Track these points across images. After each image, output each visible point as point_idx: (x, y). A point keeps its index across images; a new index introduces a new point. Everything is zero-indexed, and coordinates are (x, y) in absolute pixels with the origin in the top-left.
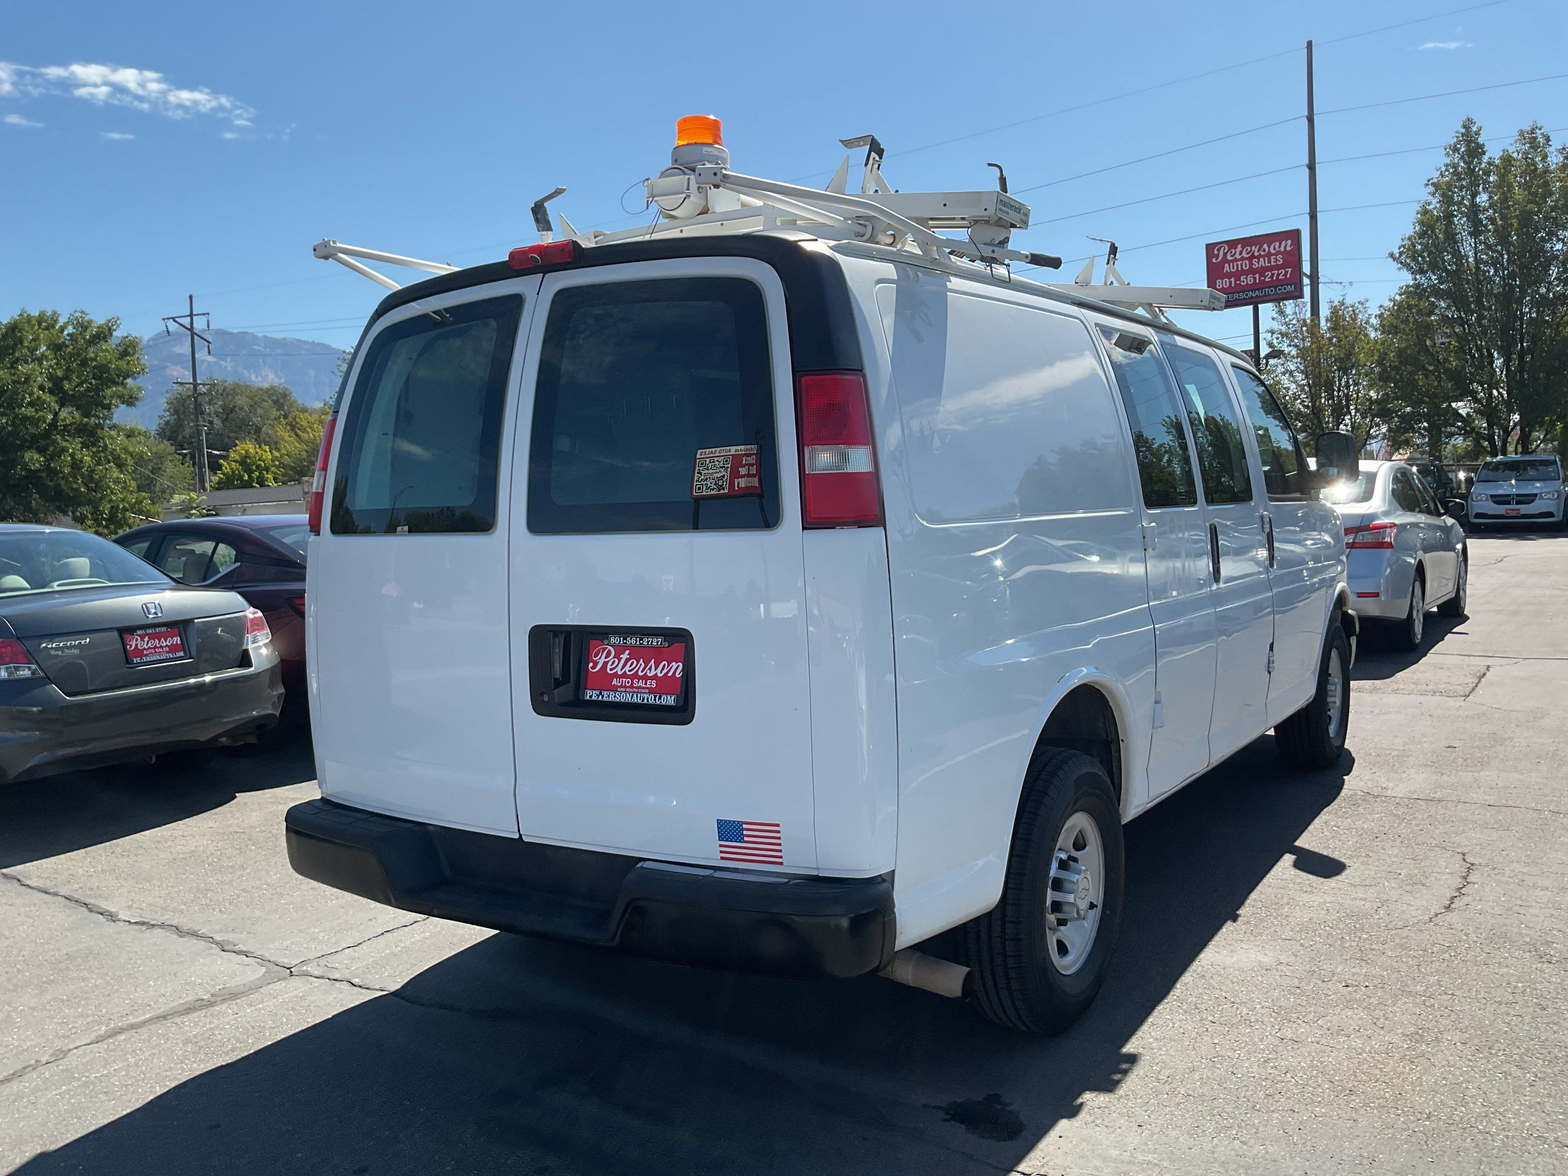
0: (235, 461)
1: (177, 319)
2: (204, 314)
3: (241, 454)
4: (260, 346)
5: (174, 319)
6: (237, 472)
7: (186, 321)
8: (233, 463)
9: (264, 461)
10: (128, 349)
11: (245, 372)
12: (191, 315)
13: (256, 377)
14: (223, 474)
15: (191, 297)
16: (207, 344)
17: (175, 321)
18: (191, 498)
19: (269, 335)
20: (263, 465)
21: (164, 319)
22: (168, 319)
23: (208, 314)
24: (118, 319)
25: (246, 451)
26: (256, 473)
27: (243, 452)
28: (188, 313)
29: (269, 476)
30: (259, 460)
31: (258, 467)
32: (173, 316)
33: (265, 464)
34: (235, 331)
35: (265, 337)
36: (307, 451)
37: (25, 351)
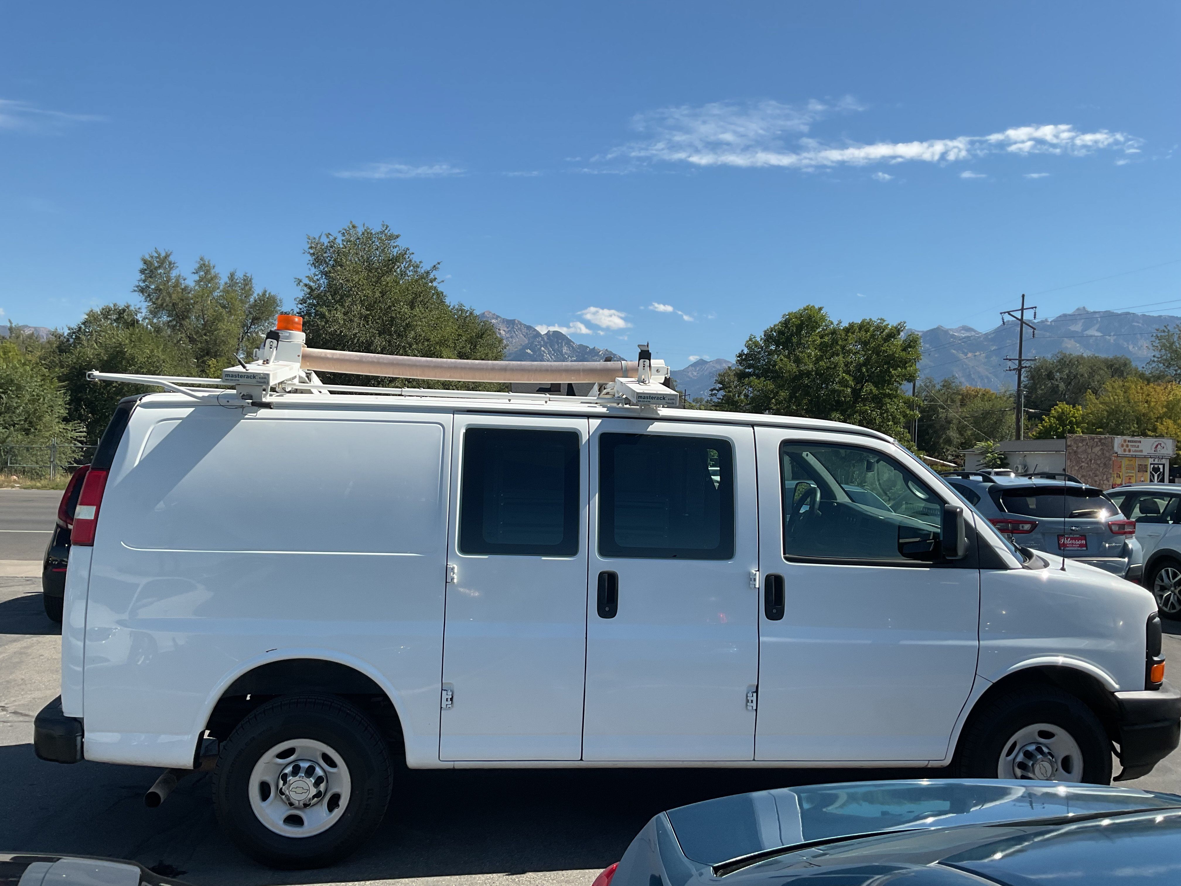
0: (1054, 417)
1: (1011, 313)
2: (1032, 308)
3: (1058, 412)
4: (1138, 323)
5: (1009, 313)
6: (1054, 425)
7: (1018, 315)
8: (1052, 419)
9: (1075, 418)
10: (911, 343)
11: (1125, 343)
12: (1022, 310)
13: (1133, 347)
14: (1043, 426)
15: (1023, 296)
16: (1033, 330)
17: (1010, 314)
18: (989, 445)
19: (1147, 314)
20: (1074, 421)
21: (1001, 313)
22: (1005, 313)
23: (1036, 307)
24: (905, 323)
25: (1062, 410)
26: (1068, 426)
27: (1060, 410)
28: (1020, 308)
29: (1079, 429)
30: (1072, 417)
31: (1071, 422)
32: (1009, 310)
33: (1076, 420)
34: (1119, 312)
35: (1144, 315)
36: (1107, 411)
37: (838, 347)
